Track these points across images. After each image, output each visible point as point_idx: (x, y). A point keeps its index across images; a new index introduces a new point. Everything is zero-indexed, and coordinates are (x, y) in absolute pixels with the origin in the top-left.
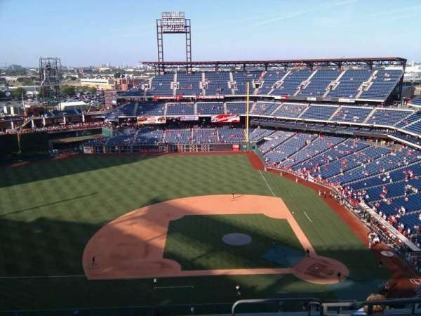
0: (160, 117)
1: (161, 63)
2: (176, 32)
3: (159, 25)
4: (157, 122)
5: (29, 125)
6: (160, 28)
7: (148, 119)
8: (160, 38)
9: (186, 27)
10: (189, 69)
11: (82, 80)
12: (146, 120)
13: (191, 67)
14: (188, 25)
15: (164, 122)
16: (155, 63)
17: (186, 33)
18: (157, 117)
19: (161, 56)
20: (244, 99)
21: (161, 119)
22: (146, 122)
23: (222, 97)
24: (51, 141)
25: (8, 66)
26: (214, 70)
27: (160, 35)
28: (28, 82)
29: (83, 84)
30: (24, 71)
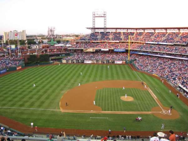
0: (93, 49)
1: (94, 28)
2: (100, 17)
3: (94, 14)
4: (92, 51)
5: (43, 52)
6: (94, 15)
7: (88, 50)
8: (94, 19)
9: (104, 15)
10: (105, 31)
11: (64, 38)
12: (87, 50)
13: (106, 30)
14: (105, 14)
15: (94, 51)
16: (92, 28)
17: (104, 17)
18: (91, 49)
19: (94, 26)
20: (128, 42)
21: (93, 50)
22: (87, 51)
23: (118, 42)
24: (50, 58)
25: (38, 34)
26: (115, 31)
27: (94, 18)
28: (45, 39)
29: (64, 39)
30: (44, 36)
